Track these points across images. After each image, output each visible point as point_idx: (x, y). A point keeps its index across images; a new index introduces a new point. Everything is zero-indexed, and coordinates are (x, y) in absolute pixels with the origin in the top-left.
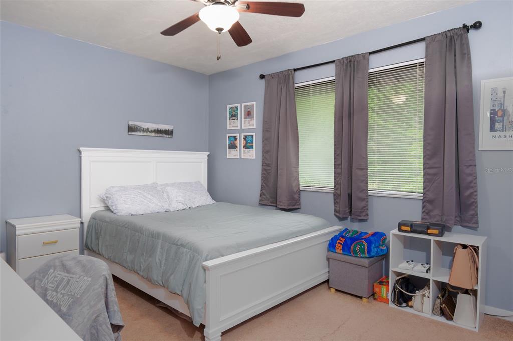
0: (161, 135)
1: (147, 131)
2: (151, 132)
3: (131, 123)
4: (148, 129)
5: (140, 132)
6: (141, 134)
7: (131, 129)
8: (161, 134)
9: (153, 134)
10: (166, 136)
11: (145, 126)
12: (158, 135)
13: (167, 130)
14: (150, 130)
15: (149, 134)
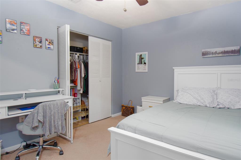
0: (228, 55)
1: (216, 53)
2: (219, 53)
3: (203, 50)
4: (216, 52)
5: (210, 55)
6: (211, 56)
7: (204, 54)
8: (227, 53)
9: (220, 55)
10: (232, 55)
11: (214, 50)
12: (225, 55)
13: (234, 50)
14: (217, 53)
15: (217, 55)
